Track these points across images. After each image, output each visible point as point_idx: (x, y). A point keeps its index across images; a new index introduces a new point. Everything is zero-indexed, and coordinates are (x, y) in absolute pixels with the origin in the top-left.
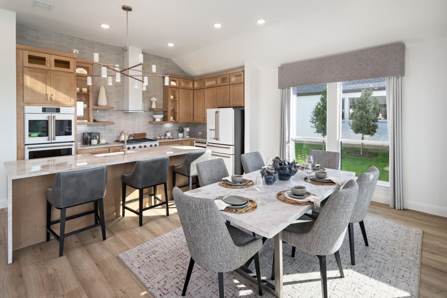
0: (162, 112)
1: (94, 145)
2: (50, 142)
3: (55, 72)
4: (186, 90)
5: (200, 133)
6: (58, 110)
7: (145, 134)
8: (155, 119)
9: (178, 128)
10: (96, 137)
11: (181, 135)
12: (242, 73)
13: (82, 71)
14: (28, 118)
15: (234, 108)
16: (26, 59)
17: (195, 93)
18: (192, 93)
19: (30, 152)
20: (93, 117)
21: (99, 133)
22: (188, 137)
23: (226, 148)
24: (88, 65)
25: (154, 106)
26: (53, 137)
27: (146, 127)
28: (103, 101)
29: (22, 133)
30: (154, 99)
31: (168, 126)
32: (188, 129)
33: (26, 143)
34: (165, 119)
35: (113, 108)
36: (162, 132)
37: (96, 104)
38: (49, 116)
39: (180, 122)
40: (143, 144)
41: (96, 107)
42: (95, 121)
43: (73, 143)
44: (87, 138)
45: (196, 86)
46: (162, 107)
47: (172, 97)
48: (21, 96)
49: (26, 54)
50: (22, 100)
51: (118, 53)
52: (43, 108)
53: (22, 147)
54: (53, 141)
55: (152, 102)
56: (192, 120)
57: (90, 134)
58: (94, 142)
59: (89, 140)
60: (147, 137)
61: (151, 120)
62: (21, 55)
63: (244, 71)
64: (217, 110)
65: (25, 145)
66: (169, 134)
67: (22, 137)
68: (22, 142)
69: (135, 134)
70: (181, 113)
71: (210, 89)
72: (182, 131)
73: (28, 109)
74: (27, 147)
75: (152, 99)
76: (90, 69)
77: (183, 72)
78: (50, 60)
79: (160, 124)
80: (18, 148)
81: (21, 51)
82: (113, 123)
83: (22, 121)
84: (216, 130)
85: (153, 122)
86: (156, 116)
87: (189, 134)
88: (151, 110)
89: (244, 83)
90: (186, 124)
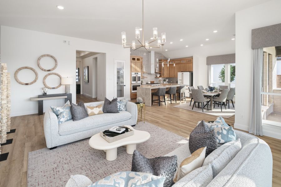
0: (159, 74)
3: (137, 62)
5: (172, 82)
6: (138, 74)
7: (154, 82)
8: (157, 76)
11: (165, 82)
14: (132, 76)
15: (189, 72)
25: (157, 71)
26: (137, 82)
27: (154, 79)
28: (144, 70)
29: (131, 80)
30: (157, 69)
31: (160, 79)
32: (167, 80)
34: (160, 76)
36: (159, 81)
38: (136, 75)
39: (165, 77)
40: (154, 85)
42: (143, 77)
46: (158, 72)
50: (131, 71)
52: (135, 73)
60: (155, 83)
61: (156, 76)
62: (131, 58)
63: (193, 58)
64: (182, 73)
66: (161, 82)
69: (152, 81)
70: (165, 74)
72: (165, 81)
73: (132, 73)
77: (165, 57)
78: (136, 59)
79: (158, 78)
80: (131, 84)
84: (182, 80)
85: (156, 77)
86: (157, 75)
87: (168, 82)
88: (156, 72)
89: (193, 63)
90: (167, 78)
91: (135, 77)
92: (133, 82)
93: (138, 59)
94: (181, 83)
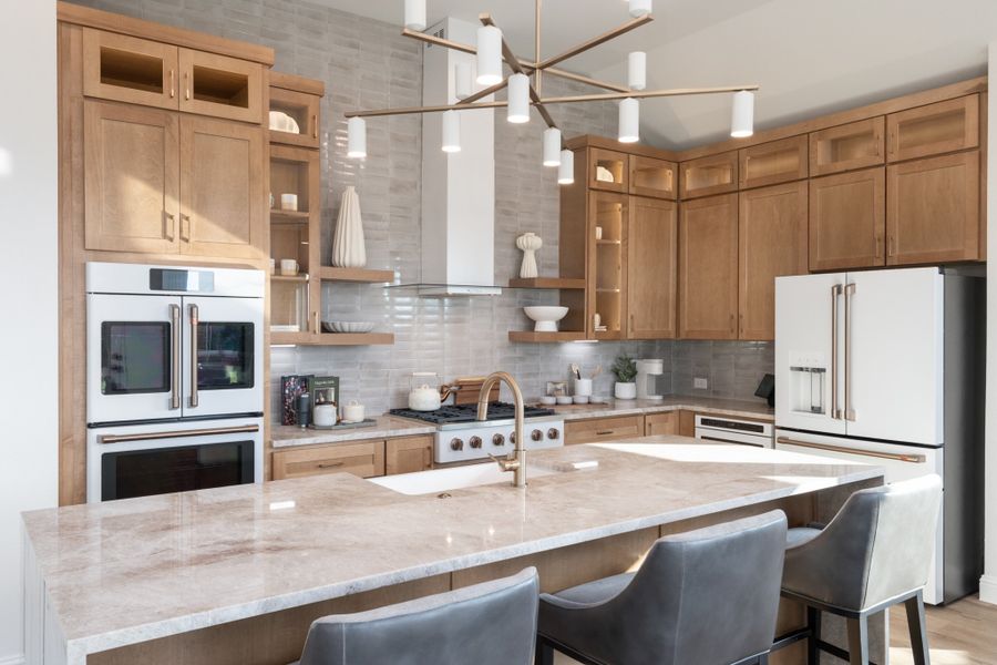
0: (556, 295)
1: (328, 429)
2: (177, 413)
3: (196, 119)
4: (649, 203)
5: (701, 383)
8: (531, 323)
9: (610, 363)
10: (325, 393)
11: (625, 390)
12: (971, 104)
13: (282, 124)
14: (103, 311)
15: (942, 266)
16: (93, 67)
17: (686, 213)
18: (673, 214)
19: (106, 457)
20: (323, 313)
21: (337, 380)
22: (658, 398)
23: (903, 458)
24: (303, 99)
25: (530, 269)
26: (187, 394)
27: (498, 355)
28: (353, 249)
29: (79, 375)
30: (531, 242)
31: (577, 351)
32: (655, 367)
33: (93, 419)
34: (572, 325)
35: (389, 276)
36: (555, 379)
37: (328, 261)
38: (173, 307)
39: (631, 336)
41: (329, 273)
42: (325, 329)
43: (258, 421)
44: (299, 399)
45: (690, 184)
46: (555, 274)
47: (599, 232)
48: (76, 222)
49: (92, 46)
50: (77, 238)
51: (401, 52)
52: (152, 271)
53: (78, 437)
54: (188, 412)
55: (521, 253)
56: (671, 327)
57: (305, 381)
58: (325, 415)
59: (304, 409)
61: (517, 326)
62: (74, 46)
63: (983, 92)
64: (841, 278)
65: (90, 426)
66: (585, 388)
67: (78, 393)
68: (79, 413)
69: (461, 385)
70: (631, 298)
71: (766, 193)
72: (625, 372)
73: (100, 274)
74: (95, 433)
75: (522, 242)
76: (311, 112)
78: (180, 68)
79: (552, 341)
80: (65, 440)
81: (74, 32)
82: (388, 339)
83: (80, 327)
84: (837, 371)
85: (525, 336)
86: (535, 311)
87: (662, 385)
88: (517, 283)
89: (980, 151)
90: (649, 348)
91: (165, 329)
92: (105, 406)
93: (222, 89)
94: (817, 410)
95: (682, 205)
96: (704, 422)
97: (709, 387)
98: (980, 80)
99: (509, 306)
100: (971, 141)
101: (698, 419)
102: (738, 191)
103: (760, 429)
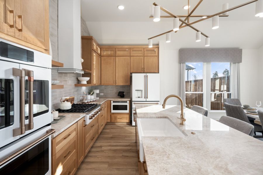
4: (98, 55)
12: (157, 49)
17: (102, 59)
18: (100, 59)
22: (98, 98)
43: (50, 128)
56: (100, 83)
66: (89, 97)
84: (145, 90)
94: (139, 97)
95: (102, 57)
96: (113, 102)
97: (104, 95)
98: (158, 46)
99: (75, 77)
100: (157, 54)
101: (112, 102)
102: (115, 56)
103: (127, 102)
